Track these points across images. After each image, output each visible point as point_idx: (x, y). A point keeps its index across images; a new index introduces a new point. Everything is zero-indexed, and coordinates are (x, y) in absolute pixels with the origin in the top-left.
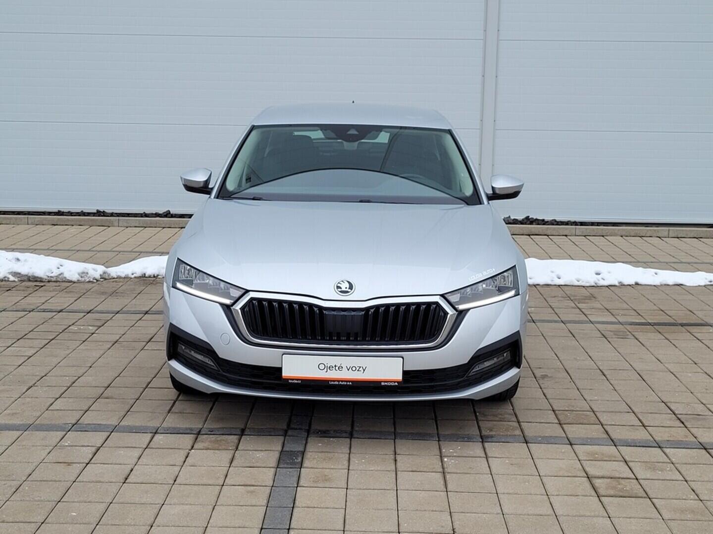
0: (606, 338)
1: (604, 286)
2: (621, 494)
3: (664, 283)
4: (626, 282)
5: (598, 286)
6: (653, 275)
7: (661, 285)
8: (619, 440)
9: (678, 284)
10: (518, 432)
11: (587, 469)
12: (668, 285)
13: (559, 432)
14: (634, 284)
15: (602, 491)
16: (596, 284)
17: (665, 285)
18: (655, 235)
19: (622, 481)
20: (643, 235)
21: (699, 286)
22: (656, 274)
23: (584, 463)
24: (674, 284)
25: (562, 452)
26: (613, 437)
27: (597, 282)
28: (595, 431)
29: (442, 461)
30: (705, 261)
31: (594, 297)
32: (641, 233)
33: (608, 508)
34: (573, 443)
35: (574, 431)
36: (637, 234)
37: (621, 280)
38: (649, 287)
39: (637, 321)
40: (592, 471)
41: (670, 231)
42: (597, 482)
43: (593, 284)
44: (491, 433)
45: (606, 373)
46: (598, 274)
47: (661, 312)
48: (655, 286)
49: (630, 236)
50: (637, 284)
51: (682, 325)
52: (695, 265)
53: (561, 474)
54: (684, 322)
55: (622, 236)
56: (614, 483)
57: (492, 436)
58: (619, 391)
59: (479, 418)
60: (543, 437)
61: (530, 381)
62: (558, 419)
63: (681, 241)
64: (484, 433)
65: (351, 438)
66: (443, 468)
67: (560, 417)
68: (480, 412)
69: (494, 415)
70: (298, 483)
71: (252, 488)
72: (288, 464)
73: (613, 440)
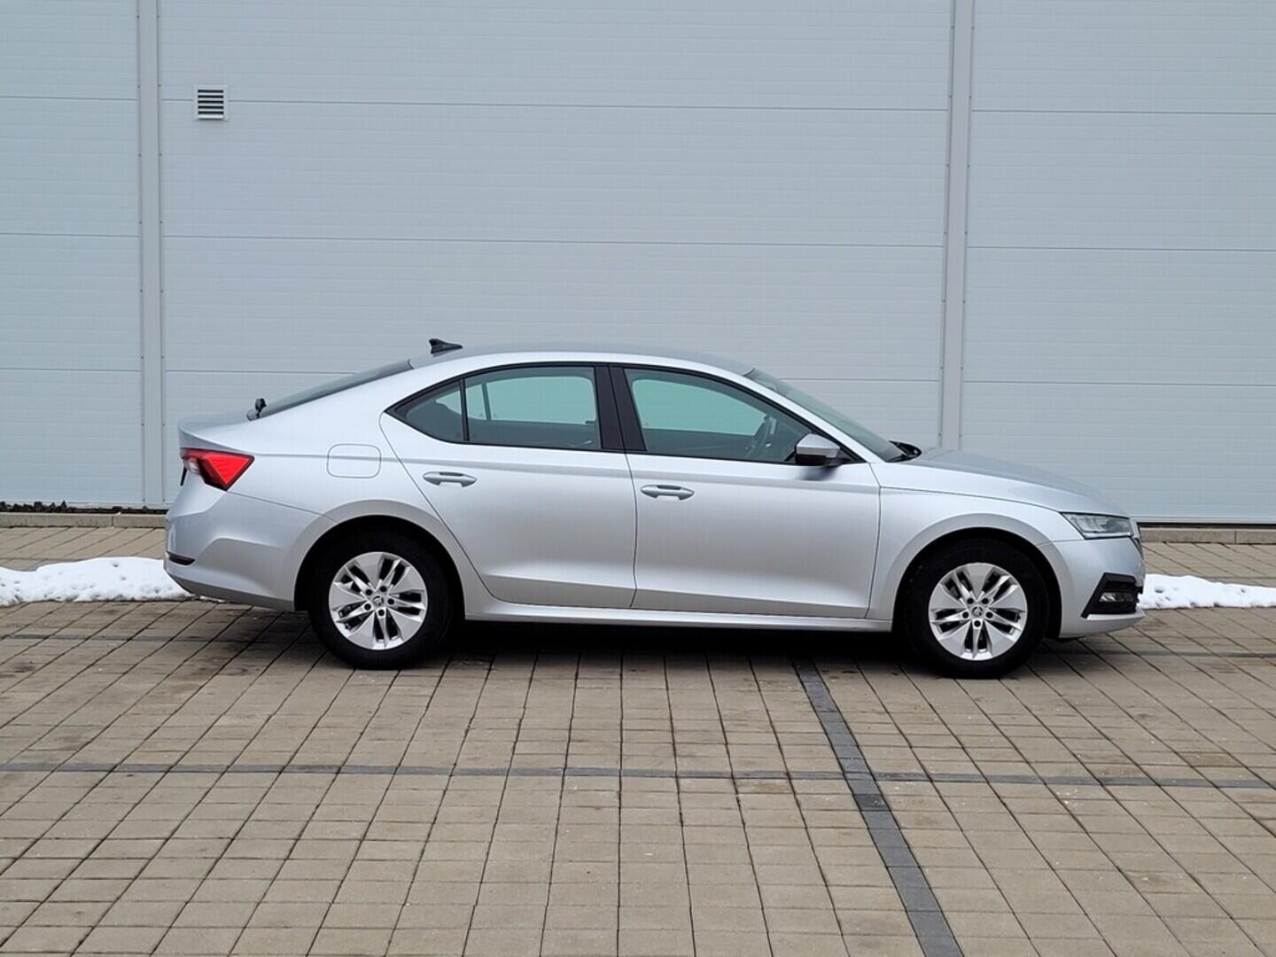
0: (1204, 672)
1: (1170, 609)
3: (1257, 604)
4: (1202, 602)
5: (1161, 609)
6: (1239, 594)
7: (1252, 607)
10: (1142, 775)
11: (1250, 811)
12: (1262, 607)
13: (1194, 775)
14: (1213, 605)
16: (1158, 605)
17: (1258, 607)
18: (1215, 540)
20: (1197, 540)
22: (1243, 591)
23: (1244, 806)
24: (1270, 605)
25: (1208, 795)
27: (1159, 602)
28: (1242, 774)
29: (1063, 804)
31: (1163, 623)
32: (1194, 538)
34: (1217, 785)
36: (1187, 538)
37: (1194, 600)
38: (1234, 610)
39: (1239, 652)
40: (1257, 814)
41: (1238, 535)
43: (1155, 606)
44: (1107, 776)
45: (1224, 712)
46: (1159, 591)
47: (1268, 641)
48: (1243, 608)
49: (1178, 542)
50: (1217, 606)
53: (1221, 815)
55: (1165, 542)
57: (1110, 779)
58: (1253, 733)
59: (1084, 760)
60: (1178, 780)
61: (1126, 721)
62: (1187, 762)
63: (1256, 548)
64: (1098, 776)
65: (931, 781)
66: (1068, 810)
67: (1187, 759)
68: (1081, 755)
69: (1102, 758)
70: (897, 825)
71: (844, 831)
72: (871, 807)
73: (1268, 783)
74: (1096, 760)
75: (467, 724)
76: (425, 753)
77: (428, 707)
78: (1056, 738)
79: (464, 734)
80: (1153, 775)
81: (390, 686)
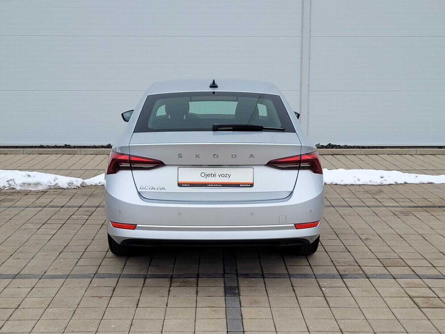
0: (396, 216)
1: (386, 185)
2: (432, 306)
3: (422, 182)
4: (399, 182)
5: (382, 185)
6: (415, 178)
7: (420, 183)
8: (422, 275)
9: (430, 182)
10: (361, 272)
11: (409, 293)
12: (424, 183)
13: (385, 271)
14: (404, 183)
15: (421, 305)
17: (422, 183)
18: (408, 153)
19: (431, 299)
20: (401, 154)
21: (443, 183)
23: (405, 289)
24: (428, 182)
25: (390, 283)
26: (418, 274)
27: (382, 182)
28: (407, 271)
29: (321, 290)
30: (442, 169)
32: (400, 152)
33: (427, 315)
34: (395, 277)
35: (394, 271)
36: (397, 153)
37: (396, 181)
38: (413, 185)
39: (412, 205)
40: (411, 294)
41: (417, 151)
42: (417, 300)
43: (380, 184)
44: (345, 273)
45: (402, 236)
46: (382, 177)
47: (425, 200)
48: (416, 184)
49: (393, 154)
50: (405, 183)
51: (440, 207)
52: (436, 171)
53: (394, 295)
54: (440, 205)
55: (388, 155)
56: (426, 300)
57: (346, 275)
58: (413, 247)
59: (336, 264)
60: (377, 275)
61: (359, 242)
62: (383, 264)
63: (424, 156)
64: (341, 273)
65: (264, 277)
66: (323, 294)
67: (383, 263)
68: (335, 261)
69: (344, 263)
70: (240, 305)
71: (214, 309)
72: (231, 294)
73: (418, 276)
75: (62, 250)
78: (326, 252)
79: (58, 254)
80: (366, 273)
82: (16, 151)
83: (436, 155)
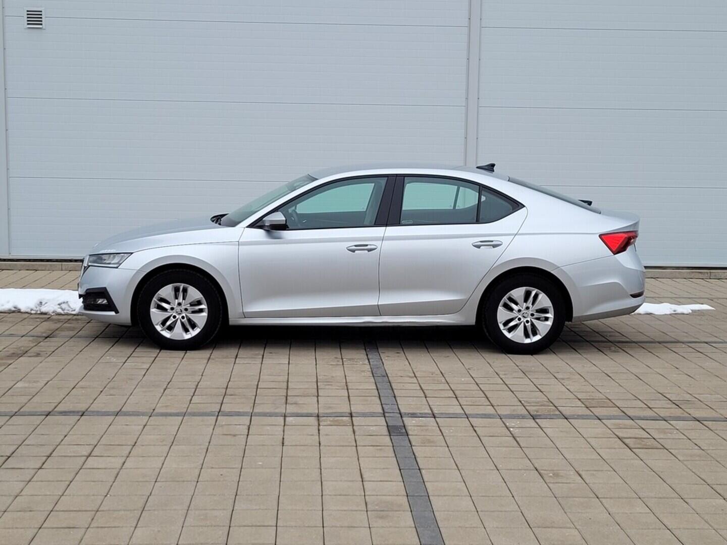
0: (603, 352)
2: (645, 447)
7: (635, 314)
8: (634, 416)
9: (648, 313)
10: (557, 413)
11: (617, 434)
13: (588, 412)
15: (631, 446)
17: (638, 314)
19: (645, 440)
21: (666, 315)
23: (614, 430)
25: (594, 424)
26: (629, 415)
28: (615, 412)
29: (509, 430)
30: (665, 296)
33: (640, 455)
34: (600, 418)
35: (599, 411)
39: (623, 340)
40: (620, 435)
42: (627, 441)
44: (538, 413)
45: (610, 375)
47: (641, 334)
51: (659, 343)
53: (600, 436)
54: (661, 340)
56: (638, 441)
57: (540, 415)
58: (625, 387)
59: (525, 404)
60: (578, 415)
61: (553, 381)
62: (584, 404)
64: (532, 413)
65: (435, 418)
66: (512, 434)
67: (585, 403)
68: (524, 401)
69: (536, 403)
70: (411, 444)
71: (378, 448)
72: (397, 433)
73: (630, 417)
74: (533, 404)
75: (165, 386)
76: (137, 403)
77: (144, 375)
78: (512, 391)
80: (564, 413)
81: (124, 363)
82: (51, 265)
83: (657, 279)
